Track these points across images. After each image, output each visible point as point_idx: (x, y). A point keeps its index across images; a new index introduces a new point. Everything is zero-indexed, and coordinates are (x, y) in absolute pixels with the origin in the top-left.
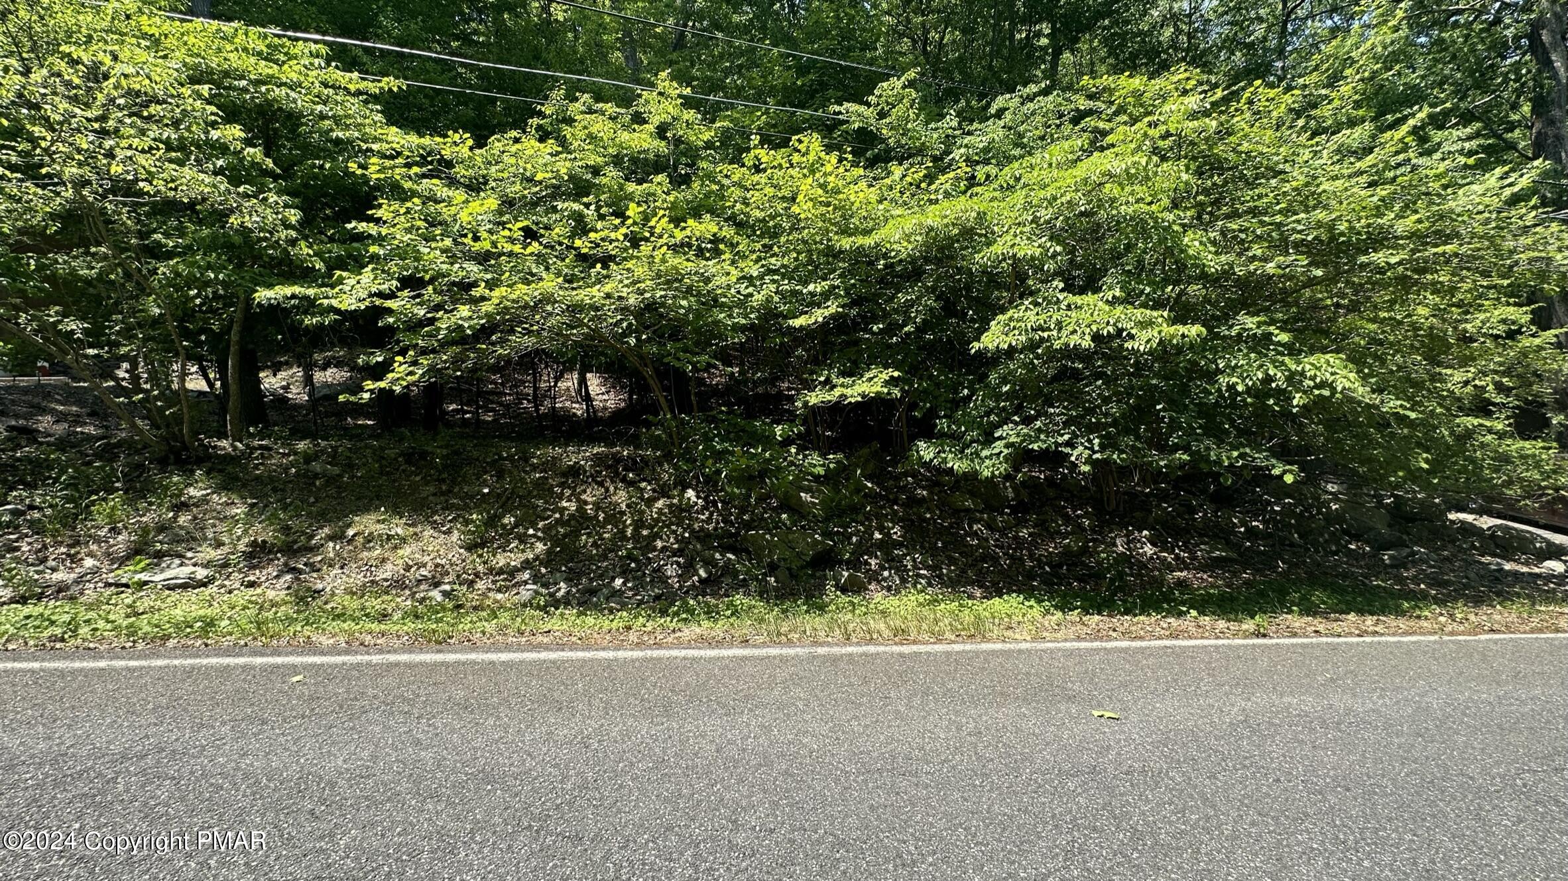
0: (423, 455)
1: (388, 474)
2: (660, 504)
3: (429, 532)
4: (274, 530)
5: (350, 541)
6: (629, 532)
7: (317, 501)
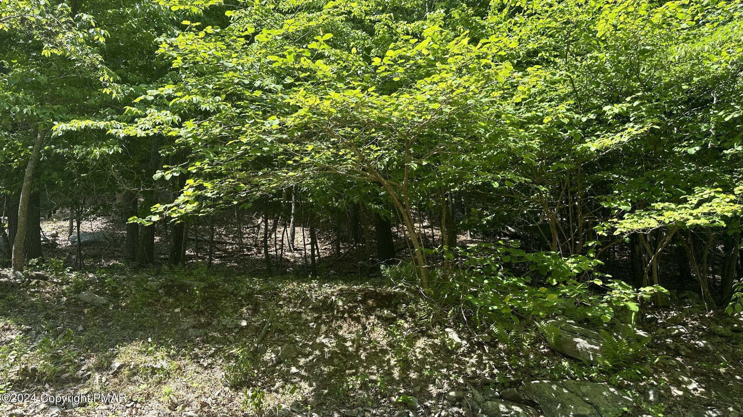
0: (183, 287)
1: (149, 304)
2: (421, 343)
3: (192, 368)
4: (45, 358)
5: (115, 374)
6: (396, 373)
7: (85, 330)
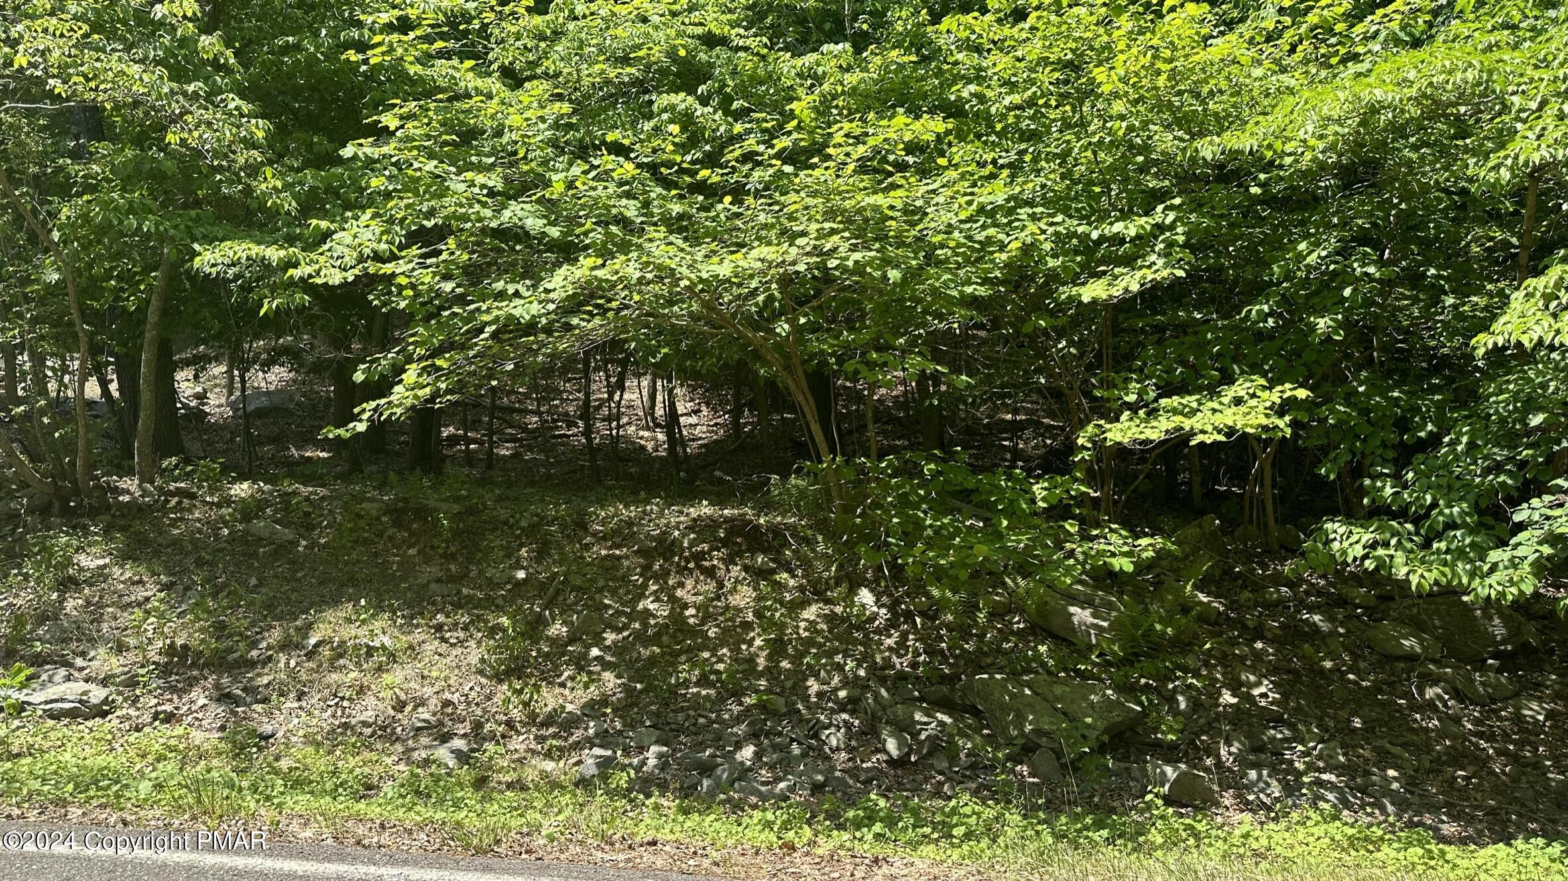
0: (422, 513)
1: (366, 542)
2: (810, 613)
3: (432, 646)
4: (202, 630)
5: (310, 655)
6: (762, 662)
7: (260, 584)
